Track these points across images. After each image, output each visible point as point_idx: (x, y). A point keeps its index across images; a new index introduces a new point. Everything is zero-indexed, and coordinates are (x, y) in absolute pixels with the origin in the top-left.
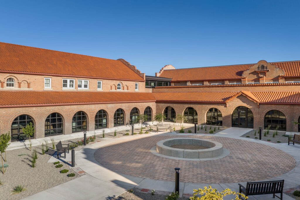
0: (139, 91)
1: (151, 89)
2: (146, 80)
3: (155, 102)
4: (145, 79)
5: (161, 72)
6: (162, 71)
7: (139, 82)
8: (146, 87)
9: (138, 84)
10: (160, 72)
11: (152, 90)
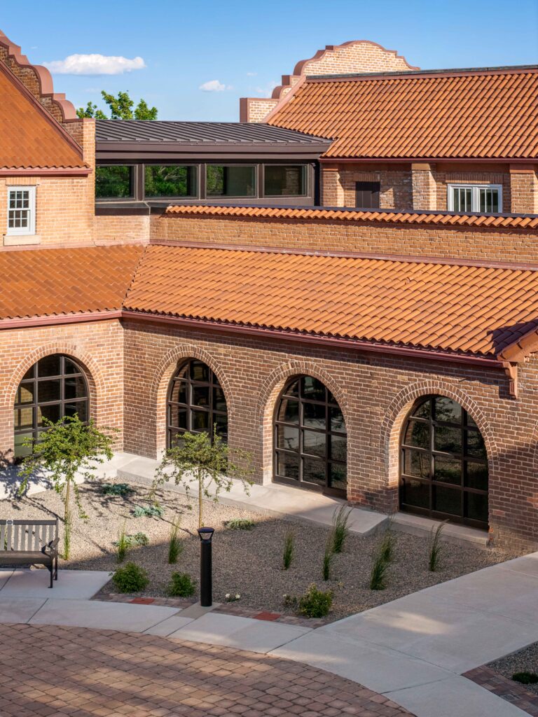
0: (36, 240)
1: (146, 220)
2: (98, 161)
3: (116, 323)
4: (90, 157)
5: (287, 93)
6: (296, 82)
7: (38, 180)
8: (100, 211)
9: (32, 191)
10: (276, 94)
11: (152, 225)
